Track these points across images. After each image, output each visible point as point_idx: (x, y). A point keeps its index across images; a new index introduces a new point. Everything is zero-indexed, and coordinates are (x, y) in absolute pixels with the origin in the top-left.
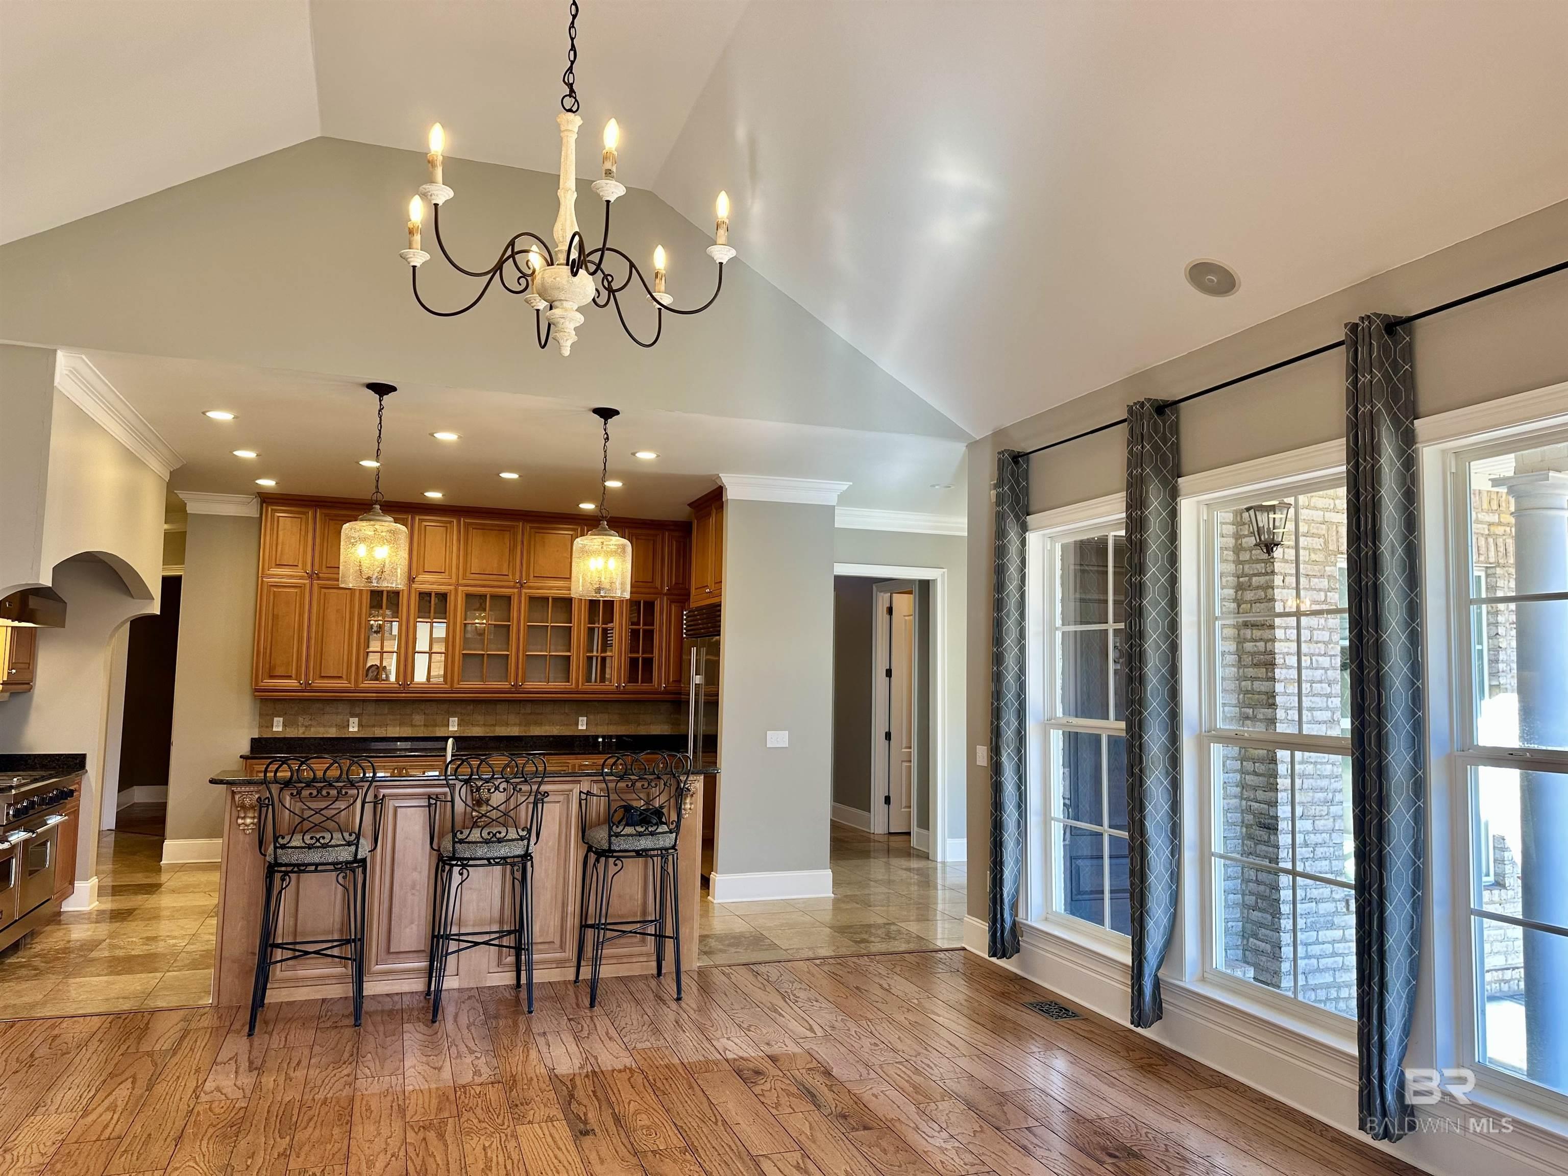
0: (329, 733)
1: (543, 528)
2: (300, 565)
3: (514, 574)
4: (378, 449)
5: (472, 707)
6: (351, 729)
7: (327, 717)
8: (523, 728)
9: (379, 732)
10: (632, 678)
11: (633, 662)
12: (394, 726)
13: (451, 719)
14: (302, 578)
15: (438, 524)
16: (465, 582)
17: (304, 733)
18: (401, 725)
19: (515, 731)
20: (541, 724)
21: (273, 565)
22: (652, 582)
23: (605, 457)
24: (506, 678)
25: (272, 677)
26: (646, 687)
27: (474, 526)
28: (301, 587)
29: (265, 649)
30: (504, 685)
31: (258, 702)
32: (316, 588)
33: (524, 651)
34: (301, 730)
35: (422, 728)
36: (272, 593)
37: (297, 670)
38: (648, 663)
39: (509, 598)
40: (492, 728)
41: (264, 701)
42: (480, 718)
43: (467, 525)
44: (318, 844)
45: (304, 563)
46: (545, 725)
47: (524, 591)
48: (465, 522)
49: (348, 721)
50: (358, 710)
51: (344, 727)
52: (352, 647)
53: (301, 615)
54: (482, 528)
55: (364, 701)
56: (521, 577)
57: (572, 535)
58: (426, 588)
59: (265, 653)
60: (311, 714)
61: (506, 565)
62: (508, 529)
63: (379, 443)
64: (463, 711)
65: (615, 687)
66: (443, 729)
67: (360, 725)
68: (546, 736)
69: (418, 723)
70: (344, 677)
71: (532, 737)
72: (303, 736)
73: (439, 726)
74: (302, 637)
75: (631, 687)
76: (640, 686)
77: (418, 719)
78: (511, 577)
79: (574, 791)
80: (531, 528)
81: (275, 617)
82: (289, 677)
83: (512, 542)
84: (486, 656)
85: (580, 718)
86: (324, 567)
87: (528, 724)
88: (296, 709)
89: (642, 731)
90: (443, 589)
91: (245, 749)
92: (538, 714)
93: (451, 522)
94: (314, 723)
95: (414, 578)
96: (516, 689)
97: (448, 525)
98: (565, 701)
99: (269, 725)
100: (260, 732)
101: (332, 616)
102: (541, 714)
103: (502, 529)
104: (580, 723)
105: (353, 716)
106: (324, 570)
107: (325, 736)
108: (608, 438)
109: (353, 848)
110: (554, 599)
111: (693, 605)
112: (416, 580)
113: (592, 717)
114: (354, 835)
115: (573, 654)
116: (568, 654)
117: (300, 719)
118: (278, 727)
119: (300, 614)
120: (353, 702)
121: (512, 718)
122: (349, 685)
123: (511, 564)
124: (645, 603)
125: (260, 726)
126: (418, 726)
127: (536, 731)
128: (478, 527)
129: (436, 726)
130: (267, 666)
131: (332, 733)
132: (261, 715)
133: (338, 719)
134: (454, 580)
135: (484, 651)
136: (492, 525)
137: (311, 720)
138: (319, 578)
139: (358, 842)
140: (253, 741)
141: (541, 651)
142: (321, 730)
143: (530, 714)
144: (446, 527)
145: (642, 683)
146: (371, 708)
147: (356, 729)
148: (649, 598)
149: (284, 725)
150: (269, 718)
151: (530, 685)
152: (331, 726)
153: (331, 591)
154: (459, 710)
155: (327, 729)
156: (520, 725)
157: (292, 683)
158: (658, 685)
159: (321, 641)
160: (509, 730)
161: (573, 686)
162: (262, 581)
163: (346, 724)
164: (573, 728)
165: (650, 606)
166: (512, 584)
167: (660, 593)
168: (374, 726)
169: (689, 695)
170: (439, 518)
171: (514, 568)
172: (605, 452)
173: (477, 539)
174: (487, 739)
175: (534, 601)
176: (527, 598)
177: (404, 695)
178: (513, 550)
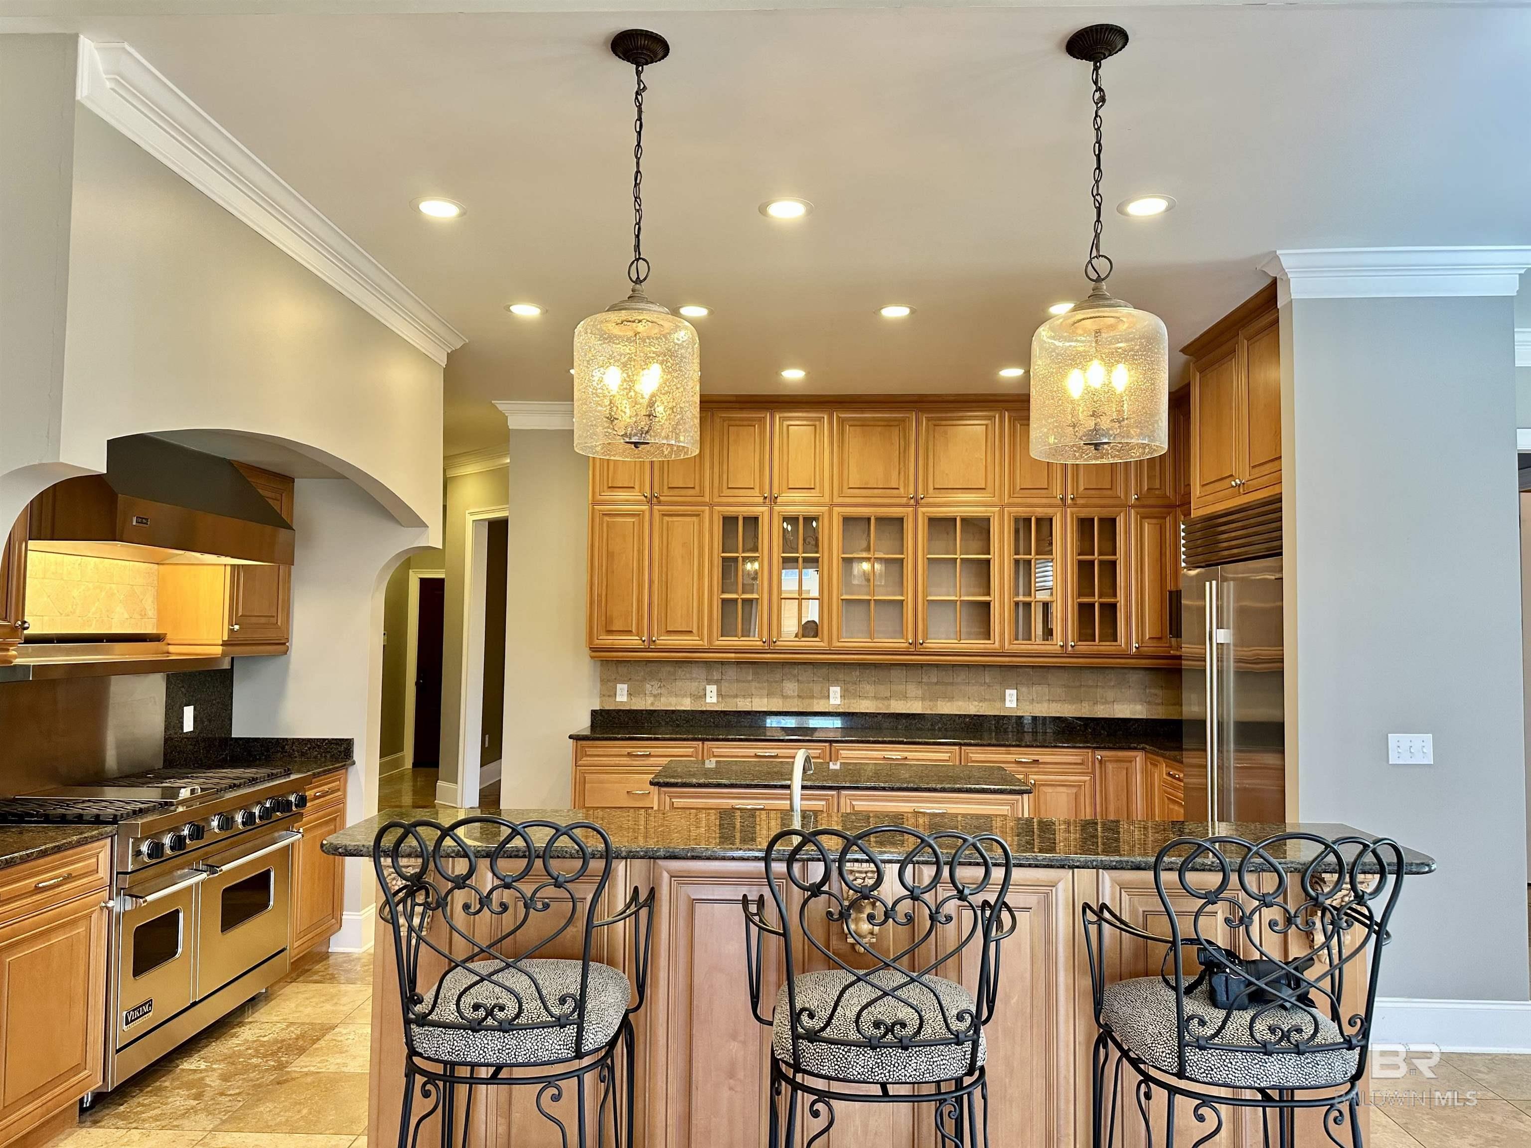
0: (682, 705)
1: (946, 419)
2: (637, 487)
3: (906, 485)
4: (638, 172)
5: (858, 673)
6: (708, 700)
7: (679, 684)
8: (927, 703)
9: (743, 705)
10: (1085, 631)
11: (1085, 611)
12: (761, 697)
13: (831, 688)
14: (639, 503)
15: (805, 423)
16: (840, 500)
17: (652, 704)
18: (770, 695)
19: (916, 707)
20: (951, 699)
21: (606, 488)
22: (1111, 489)
23: (1098, 142)
24: (902, 633)
25: (610, 632)
26: (1107, 647)
27: (851, 423)
28: (639, 515)
29: (599, 596)
30: (900, 643)
31: (599, 664)
32: (656, 515)
33: (925, 595)
34: (650, 700)
35: (796, 700)
36: (605, 525)
37: (638, 624)
38: (1110, 610)
39: (900, 520)
40: (886, 703)
41: (605, 662)
42: (869, 689)
43: (842, 421)
44: (490, 1021)
45: (642, 484)
46: (958, 700)
47: (921, 510)
48: (838, 418)
49: (705, 689)
50: (716, 676)
51: (700, 697)
52: (703, 595)
53: (641, 552)
54: (863, 424)
55: (722, 663)
56: (916, 491)
57: (987, 425)
58: (792, 510)
59: (600, 602)
60: (660, 680)
61: (895, 474)
62: (896, 423)
63: (638, 159)
64: (847, 679)
65: (1058, 647)
66: (822, 702)
67: (720, 694)
68: (960, 716)
69: (790, 693)
70: (695, 631)
71: (941, 716)
72: (652, 708)
73: (817, 698)
74: (643, 580)
75: (1084, 647)
76: (1099, 646)
77: (791, 687)
78: (902, 490)
79: (1061, 886)
80: (928, 419)
81: (610, 555)
82: (629, 632)
83: (902, 443)
84: (872, 603)
85: (1008, 692)
86: (666, 487)
87: (934, 698)
88: (642, 673)
89: (1102, 711)
90: (812, 511)
91: (583, 724)
92: (947, 684)
93: (821, 419)
94: (663, 691)
95: (776, 498)
96: (915, 648)
97: (817, 423)
98: (985, 666)
99: (612, 693)
100: (602, 702)
101: (677, 550)
102: (952, 684)
103: (888, 424)
104: (1008, 698)
105: (710, 682)
106: (666, 492)
107: (678, 708)
108: (1103, 99)
109: (572, 1030)
110: (963, 520)
111: (1196, 512)
112: (779, 500)
113: (1024, 689)
114: (569, 1000)
115: (995, 599)
116: (987, 598)
117: (648, 686)
118: (622, 697)
119: (639, 551)
120: (708, 664)
121: (913, 690)
122: (701, 642)
123: (902, 474)
124: (1101, 520)
125: (602, 695)
126: (790, 697)
127: (946, 708)
128: (856, 423)
129: (812, 697)
130: (603, 618)
131: (686, 704)
132: (602, 681)
133: (693, 686)
134: (827, 499)
135: (869, 594)
136: (874, 419)
137: (660, 687)
138: (659, 503)
139: (581, 1016)
140: (594, 713)
141: (948, 595)
142: (673, 700)
143: (936, 684)
144: (815, 426)
145: (1100, 641)
146: (732, 673)
147: (714, 700)
148: (1107, 513)
149: (630, 694)
150: (611, 684)
151: (934, 644)
152: (685, 696)
153: (675, 519)
154: (841, 676)
155: (679, 699)
156: (923, 699)
157: (633, 641)
158: (1126, 643)
159: (666, 585)
160: (909, 704)
161: (997, 645)
162: (593, 509)
163: (702, 693)
164: (998, 704)
165: (1110, 524)
166: (904, 501)
167: (1126, 506)
168: (736, 696)
169: (1205, 661)
170: (804, 415)
171: (907, 478)
172: (1098, 130)
173: (854, 438)
174: (880, 717)
175: (936, 523)
176: (926, 521)
177: (769, 656)
178: (905, 452)
